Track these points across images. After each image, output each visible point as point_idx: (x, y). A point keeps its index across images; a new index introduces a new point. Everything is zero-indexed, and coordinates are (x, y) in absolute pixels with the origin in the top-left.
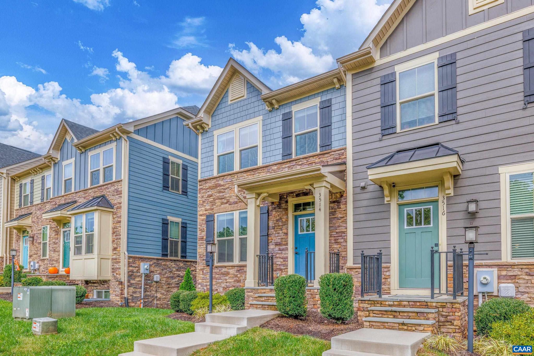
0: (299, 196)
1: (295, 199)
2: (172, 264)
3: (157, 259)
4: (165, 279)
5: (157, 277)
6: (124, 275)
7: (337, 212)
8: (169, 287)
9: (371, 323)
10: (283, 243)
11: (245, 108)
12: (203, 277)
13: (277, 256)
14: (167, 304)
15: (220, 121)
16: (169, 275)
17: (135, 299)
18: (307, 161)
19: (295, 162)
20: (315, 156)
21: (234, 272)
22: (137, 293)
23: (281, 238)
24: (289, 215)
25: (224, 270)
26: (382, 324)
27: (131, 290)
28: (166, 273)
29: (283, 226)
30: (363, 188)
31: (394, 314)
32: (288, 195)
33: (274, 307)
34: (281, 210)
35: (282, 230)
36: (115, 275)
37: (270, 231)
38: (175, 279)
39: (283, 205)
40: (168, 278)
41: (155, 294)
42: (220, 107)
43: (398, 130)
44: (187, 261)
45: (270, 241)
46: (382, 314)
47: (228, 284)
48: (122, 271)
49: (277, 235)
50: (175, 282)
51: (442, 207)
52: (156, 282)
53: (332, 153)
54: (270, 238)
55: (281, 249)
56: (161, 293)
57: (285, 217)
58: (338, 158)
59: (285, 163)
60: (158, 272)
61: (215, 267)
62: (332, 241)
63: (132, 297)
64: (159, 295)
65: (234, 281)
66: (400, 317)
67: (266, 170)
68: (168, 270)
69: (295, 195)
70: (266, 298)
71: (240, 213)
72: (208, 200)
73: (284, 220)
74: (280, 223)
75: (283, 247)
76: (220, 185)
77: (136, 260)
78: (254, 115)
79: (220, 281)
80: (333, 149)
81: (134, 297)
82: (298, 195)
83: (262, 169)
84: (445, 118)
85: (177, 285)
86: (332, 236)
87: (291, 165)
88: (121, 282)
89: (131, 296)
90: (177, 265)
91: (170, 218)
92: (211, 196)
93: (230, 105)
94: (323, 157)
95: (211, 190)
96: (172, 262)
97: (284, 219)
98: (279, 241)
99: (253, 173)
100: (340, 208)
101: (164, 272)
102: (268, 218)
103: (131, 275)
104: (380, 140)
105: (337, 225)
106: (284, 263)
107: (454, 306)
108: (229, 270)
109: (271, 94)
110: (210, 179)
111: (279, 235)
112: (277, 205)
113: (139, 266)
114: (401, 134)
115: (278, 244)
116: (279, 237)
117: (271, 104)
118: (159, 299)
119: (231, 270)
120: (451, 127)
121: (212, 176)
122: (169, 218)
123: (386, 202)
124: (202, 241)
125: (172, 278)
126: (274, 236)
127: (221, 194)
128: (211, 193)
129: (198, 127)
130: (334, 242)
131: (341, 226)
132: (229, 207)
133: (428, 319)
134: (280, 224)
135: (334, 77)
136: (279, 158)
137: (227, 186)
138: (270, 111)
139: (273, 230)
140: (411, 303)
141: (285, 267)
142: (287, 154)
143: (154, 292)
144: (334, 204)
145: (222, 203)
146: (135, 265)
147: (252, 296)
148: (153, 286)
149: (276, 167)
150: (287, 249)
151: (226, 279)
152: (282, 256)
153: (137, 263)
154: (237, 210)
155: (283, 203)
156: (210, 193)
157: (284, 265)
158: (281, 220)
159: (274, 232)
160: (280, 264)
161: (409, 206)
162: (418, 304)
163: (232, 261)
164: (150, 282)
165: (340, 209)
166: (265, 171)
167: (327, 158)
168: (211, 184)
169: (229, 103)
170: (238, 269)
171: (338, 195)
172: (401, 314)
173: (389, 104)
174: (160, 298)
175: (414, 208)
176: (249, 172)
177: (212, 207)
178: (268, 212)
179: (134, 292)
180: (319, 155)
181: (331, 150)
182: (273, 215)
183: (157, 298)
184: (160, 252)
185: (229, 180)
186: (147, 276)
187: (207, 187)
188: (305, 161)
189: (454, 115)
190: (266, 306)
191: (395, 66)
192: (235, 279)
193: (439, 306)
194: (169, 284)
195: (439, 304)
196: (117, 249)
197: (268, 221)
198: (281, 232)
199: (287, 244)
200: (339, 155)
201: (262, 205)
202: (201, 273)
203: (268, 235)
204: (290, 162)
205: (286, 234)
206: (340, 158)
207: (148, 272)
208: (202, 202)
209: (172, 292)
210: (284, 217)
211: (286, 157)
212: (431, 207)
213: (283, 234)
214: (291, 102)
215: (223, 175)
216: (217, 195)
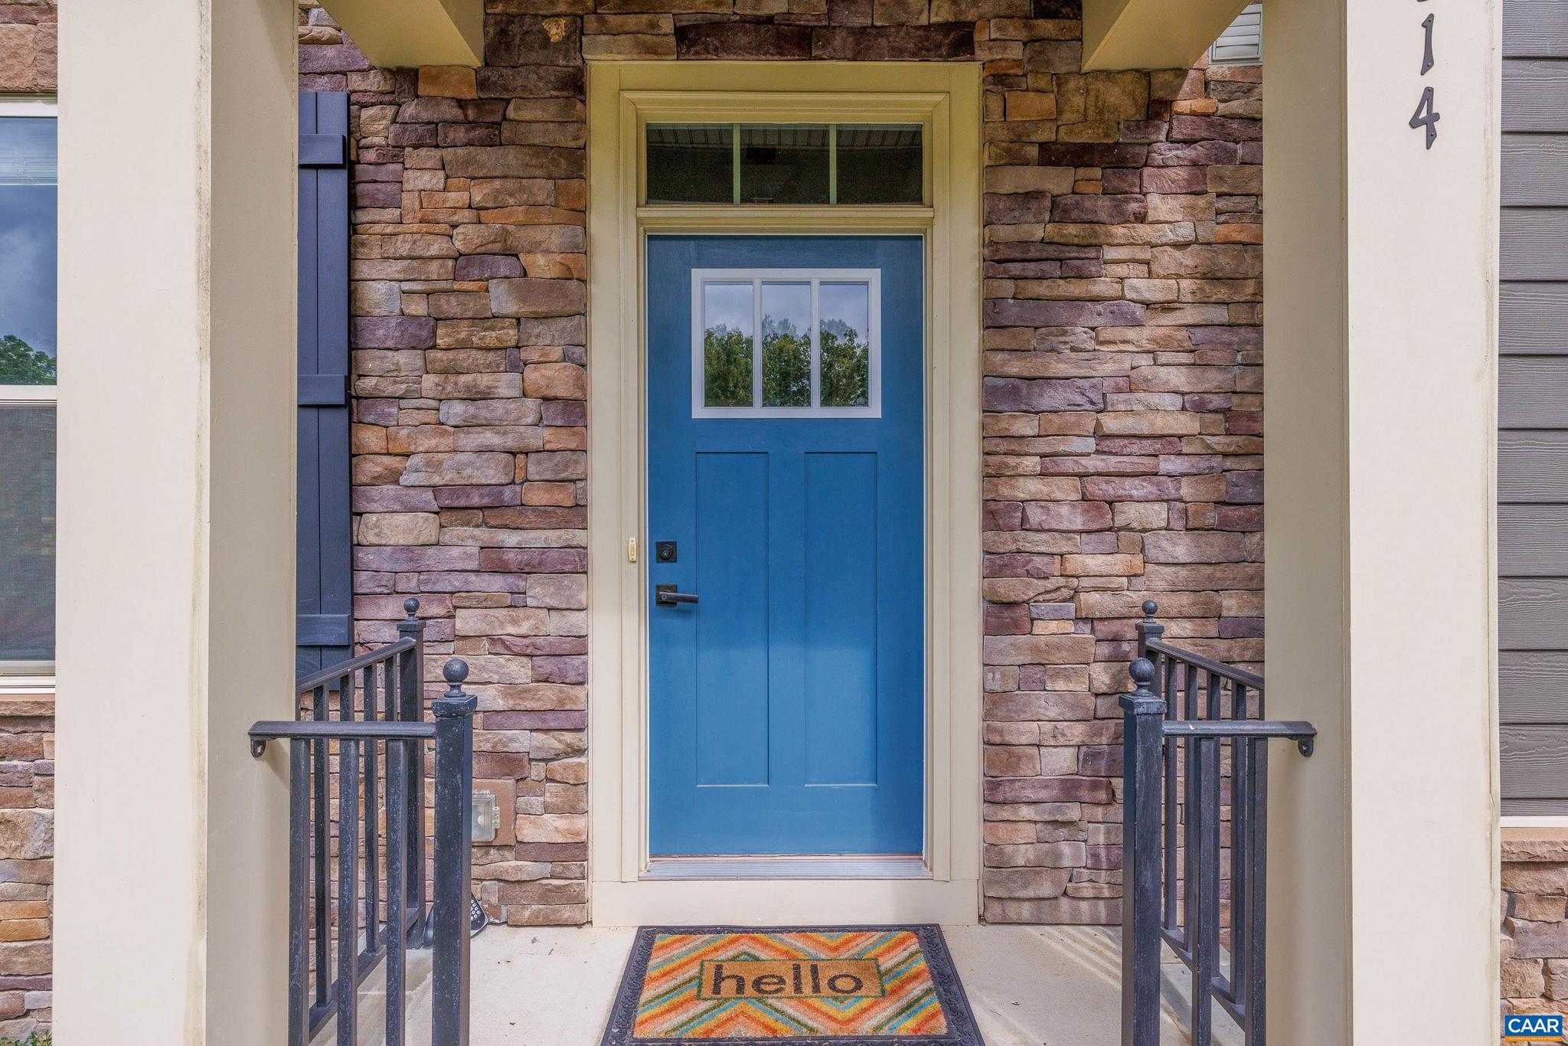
0: (712, 52)
1: (667, 67)
7: (1110, 253)
10: (538, 497)
13: (467, 621)
23: (510, 442)
24: (595, 224)
29: (539, 328)
32: (587, 23)
34: (511, 158)
35: (518, 367)
37: (371, 362)
39: (526, 115)
45: (369, 468)
49: (456, 411)
54: (370, 438)
55: (510, 556)
57: (555, 236)
62: (1064, 510)
69: (664, 25)
73: (542, 265)
74: (498, 289)
75: (536, 538)
86: (1068, 465)
97: (541, 260)
98: (491, 473)
100: (1141, 218)
102: (352, 228)
105: (1108, 368)
106: (549, 694)
111: (482, 411)
112: (461, 103)
115: (476, 501)
116: (489, 438)
126: (431, 416)
130: (1078, 523)
131: (1148, 385)
134: (502, 300)
139: (406, 359)
141: (551, 742)
144: (1082, 172)
150: (575, 562)
152: (524, 628)
155: (528, 96)
157: (542, 720)
158: (504, 266)
159: (429, 381)
160: (501, 704)
165: (1144, 231)
171: (1120, 99)
178: (349, 165)
182: (409, 200)
197: (351, 258)
198: (506, 384)
199: (577, 513)
203: (348, 405)
205: (570, 410)
210: (539, 234)
213: (531, 403)
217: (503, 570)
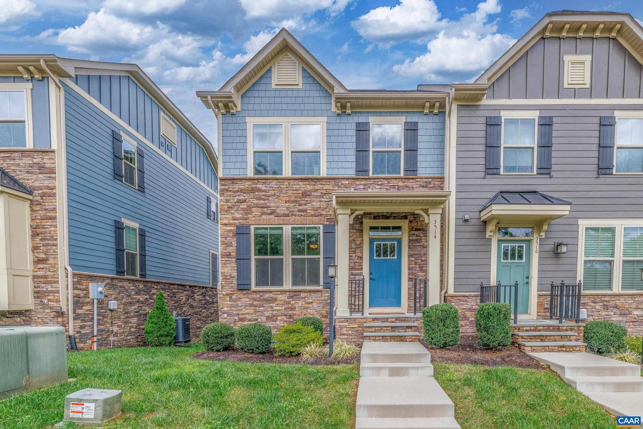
0: (378, 219)
1: (372, 221)
2: (129, 285)
3: (112, 279)
4: (122, 306)
5: (113, 305)
6: (65, 303)
8: (127, 317)
9: (532, 348)
10: (357, 267)
11: (299, 100)
12: (232, 304)
14: (126, 340)
15: (257, 107)
16: (127, 301)
17: (84, 337)
18: (388, 183)
19: (372, 180)
20: (398, 179)
21: (284, 298)
22: (86, 328)
23: (354, 261)
24: (364, 238)
25: (267, 295)
26: (543, 347)
27: (78, 324)
28: (123, 297)
29: (357, 249)
30: (466, 221)
31: (541, 338)
32: (364, 216)
33: (399, 338)
34: (354, 231)
35: (355, 253)
36: (46, 301)
38: (134, 305)
40: (125, 304)
41: (110, 327)
42: (256, 88)
43: (502, 172)
44: (147, 282)
46: (530, 339)
47: (274, 312)
48: (62, 296)
50: (135, 309)
51: (535, 246)
52: (111, 311)
53: (419, 180)
56: (117, 326)
57: (359, 239)
58: (425, 186)
59: (359, 179)
60: (113, 296)
61: (253, 292)
63: (79, 334)
64: (115, 329)
65: (286, 309)
66: (547, 340)
67: (333, 182)
68: (126, 293)
69: (372, 216)
70: (377, 329)
71: (293, 229)
72: (237, 207)
73: (358, 242)
74: (353, 245)
75: (357, 272)
76: (260, 190)
77: (83, 279)
78: (314, 113)
79: (262, 309)
80: (418, 175)
81: (82, 334)
82: (375, 218)
83: (327, 181)
84: (542, 171)
85: (137, 314)
87: (368, 183)
88: (62, 313)
89: (78, 332)
90: (135, 286)
91: (127, 222)
92: (244, 201)
93: (275, 90)
94: (407, 181)
95: (242, 194)
96: (129, 283)
98: (352, 265)
99: (313, 183)
101: (121, 296)
103: (78, 303)
104: (484, 178)
105: (423, 253)
107: (580, 329)
108: (276, 296)
109: (347, 95)
110: (242, 179)
111: (351, 258)
113: (87, 288)
114: (504, 177)
115: (351, 268)
117: (343, 107)
118: (116, 335)
119: (280, 296)
120: (544, 180)
121: (245, 176)
122: (123, 220)
123: (487, 237)
124: (228, 258)
125: (131, 304)
127: (262, 202)
128: (243, 198)
129: (221, 105)
132: (275, 219)
133: (571, 341)
135: (427, 100)
136: (351, 173)
137: (272, 192)
138: (339, 115)
140: (545, 328)
142: (361, 170)
143: (109, 325)
144: (420, 232)
145: (263, 214)
146: (81, 287)
147: (347, 326)
148: (107, 316)
149: (347, 182)
150: (362, 274)
151: (272, 307)
153: (84, 284)
154: (288, 224)
156: (241, 198)
158: (354, 242)
160: (353, 289)
161: (506, 242)
162: (551, 328)
163: (282, 285)
164: (104, 311)
166: (331, 183)
167: (413, 184)
168: (244, 186)
169: (273, 87)
170: (292, 295)
172: (548, 338)
173: (495, 145)
174: (117, 333)
175: (510, 245)
176: (308, 181)
177: (245, 217)
179: (82, 327)
180: (403, 178)
181: (417, 176)
183: (114, 333)
184: (114, 268)
185: (275, 186)
186: (100, 302)
187: (236, 189)
188: (385, 182)
189: (549, 170)
190: (388, 337)
191: (501, 111)
192: (287, 306)
193: (569, 329)
194: (127, 313)
195: (569, 327)
196: (48, 262)
199: (362, 269)
200: (426, 183)
201: (328, 223)
202: (228, 299)
204: (366, 179)
205: (361, 258)
206: (427, 186)
207: (102, 297)
208: (226, 207)
209: (131, 323)
210: (358, 239)
211: (360, 173)
212: (524, 245)
213: (357, 257)
214: (368, 112)
215: (265, 178)
216: (254, 202)
217: (353, 275)
